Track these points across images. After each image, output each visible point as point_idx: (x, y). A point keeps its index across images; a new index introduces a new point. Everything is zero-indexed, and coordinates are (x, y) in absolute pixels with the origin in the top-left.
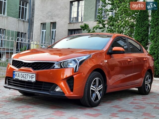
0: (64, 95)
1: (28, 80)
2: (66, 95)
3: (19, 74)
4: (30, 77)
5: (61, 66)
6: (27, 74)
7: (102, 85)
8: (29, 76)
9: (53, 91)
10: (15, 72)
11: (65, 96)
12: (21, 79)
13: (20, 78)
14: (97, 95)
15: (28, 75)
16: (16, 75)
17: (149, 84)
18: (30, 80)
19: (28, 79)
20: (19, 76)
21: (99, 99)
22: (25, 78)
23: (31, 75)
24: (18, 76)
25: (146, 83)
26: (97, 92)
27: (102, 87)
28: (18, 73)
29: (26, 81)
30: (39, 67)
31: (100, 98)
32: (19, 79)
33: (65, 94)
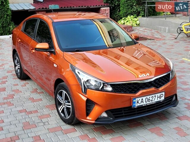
1: (156, 102)
8: (157, 97)
10: (136, 99)
13: (144, 104)
16: (138, 102)
28: (141, 98)
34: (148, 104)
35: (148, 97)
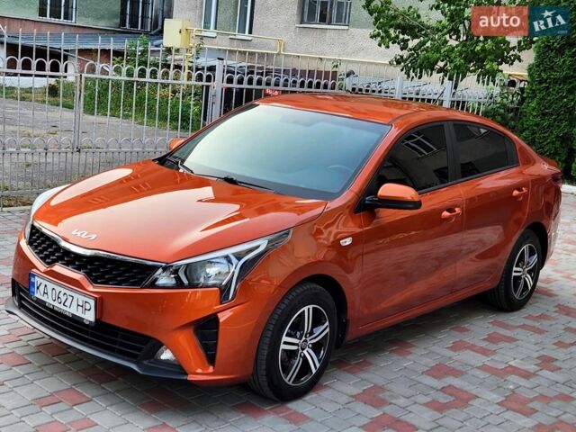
0: (185, 378)
1: (73, 315)
2: (191, 377)
3: (46, 286)
4: (78, 305)
5: (178, 279)
6: (69, 293)
7: (327, 323)
8: (75, 300)
9: (152, 360)
10: (37, 278)
11: (187, 380)
12: (53, 306)
13: (49, 300)
14: (305, 360)
15: (73, 297)
16: (38, 288)
17: (529, 272)
18: (79, 313)
19: (72, 310)
20: (47, 294)
21: (314, 371)
22: (64, 305)
23: (82, 299)
24: (44, 293)
25: (514, 274)
26: (305, 352)
27: (328, 330)
28: (44, 282)
29: (67, 314)
30: (107, 273)
31: (318, 365)
32: (47, 304)
33: (187, 374)
34: (56, 309)
35: (58, 289)
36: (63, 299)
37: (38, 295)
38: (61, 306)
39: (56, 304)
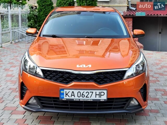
1: (93, 100)
3: (73, 92)
4: (96, 95)
6: (89, 91)
10: (65, 90)
12: (79, 99)
13: (76, 98)
15: (93, 92)
18: (98, 98)
19: (92, 98)
20: (74, 95)
22: (86, 97)
23: (98, 92)
24: (72, 95)
28: (71, 91)
29: (89, 100)
32: (75, 100)
34: (81, 100)
35: (82, 91)
36: (86, 95)
37: (67, 97)
38: (85, 98)
39: (81, 98)
